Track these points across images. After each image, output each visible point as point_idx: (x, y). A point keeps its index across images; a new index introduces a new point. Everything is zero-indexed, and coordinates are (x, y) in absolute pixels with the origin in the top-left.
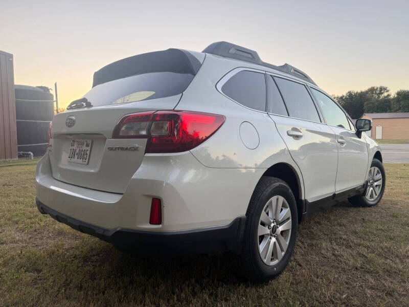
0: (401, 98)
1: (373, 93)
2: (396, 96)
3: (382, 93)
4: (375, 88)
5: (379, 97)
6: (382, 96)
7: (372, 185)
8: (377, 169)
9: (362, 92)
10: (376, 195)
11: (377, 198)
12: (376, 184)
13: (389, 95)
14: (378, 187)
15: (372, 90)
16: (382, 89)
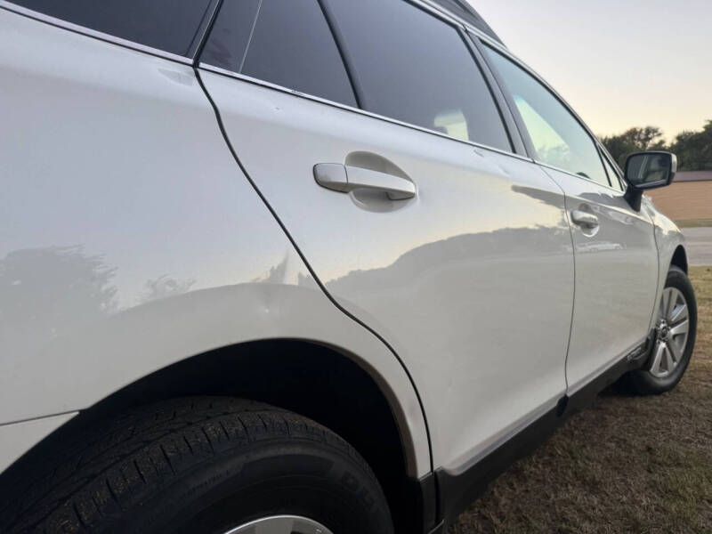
0: (684, 146)
1: (633, 139)
2: (675, 142)
3: (650, 139)
4: (638, 130)
5: (645, 145)
6: (650, 144)
7: (664, 335)
8: (676, 292)
9: (614, 138)
10: (674, 360)
11: (676, 370)
12: (673, 331)
13: (662, 142)
14: (677, 339)
15: (633, 133)
16: (650, 132)
